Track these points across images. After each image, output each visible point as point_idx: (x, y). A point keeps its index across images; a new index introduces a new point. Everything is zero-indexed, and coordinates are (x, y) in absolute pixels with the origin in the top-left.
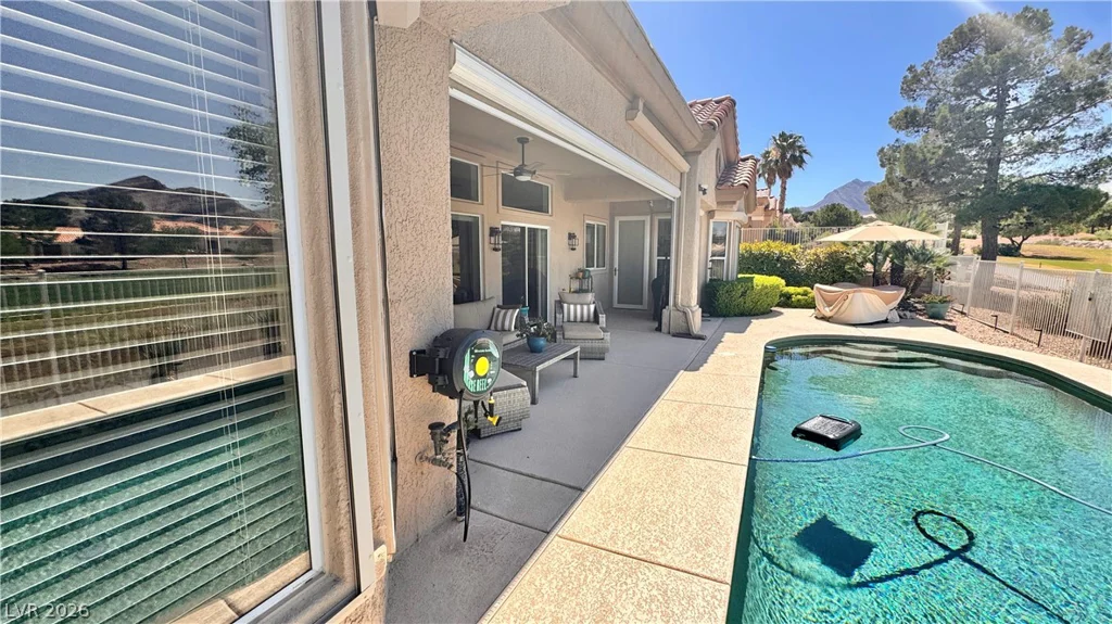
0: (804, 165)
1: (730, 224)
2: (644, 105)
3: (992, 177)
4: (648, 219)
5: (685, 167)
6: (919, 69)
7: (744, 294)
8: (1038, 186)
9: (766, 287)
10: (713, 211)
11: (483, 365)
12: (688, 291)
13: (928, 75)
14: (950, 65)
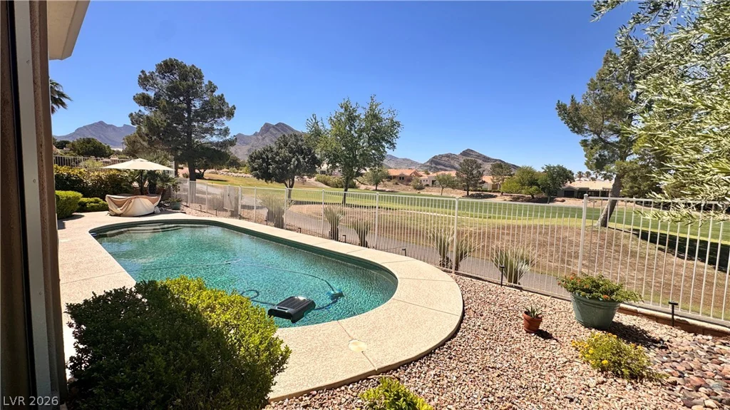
3: (189, 141)
6: (147, 74)
8: (208, 149)
9: (70, 198)
13: (153, 79)
14: (164, 78)
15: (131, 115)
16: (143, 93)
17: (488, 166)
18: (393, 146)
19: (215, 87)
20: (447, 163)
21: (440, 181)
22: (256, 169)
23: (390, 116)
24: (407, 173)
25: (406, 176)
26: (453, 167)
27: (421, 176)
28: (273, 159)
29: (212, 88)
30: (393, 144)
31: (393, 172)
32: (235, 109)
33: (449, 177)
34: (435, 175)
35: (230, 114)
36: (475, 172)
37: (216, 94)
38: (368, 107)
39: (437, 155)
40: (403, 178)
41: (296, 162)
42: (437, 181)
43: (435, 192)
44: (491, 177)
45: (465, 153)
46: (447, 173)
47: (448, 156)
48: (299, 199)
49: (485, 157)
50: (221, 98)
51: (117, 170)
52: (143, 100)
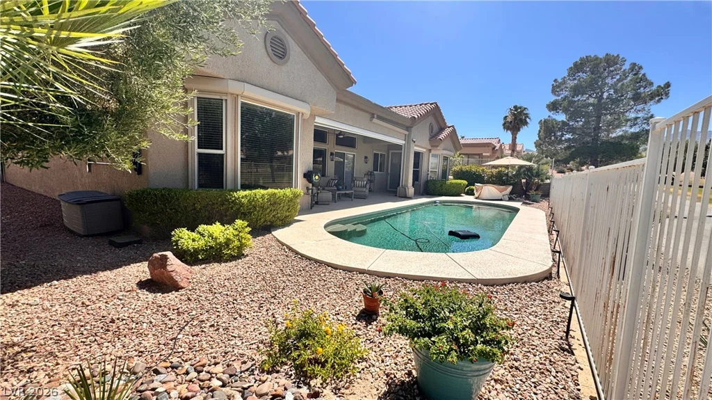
0: (528, 125)
1: (440, 155)
2: (377, 116)
3: (596, 138)
5: (406, 133)
6: (560, 81)
9: (453, 183)
10: (431, 149)
11: (317, 177)
13: (564, 84)
16: (552, 100)
19: (640, 68)
29: (636, 68)
37: (641, 73)
51: (507, 167)
52: (553, 107)
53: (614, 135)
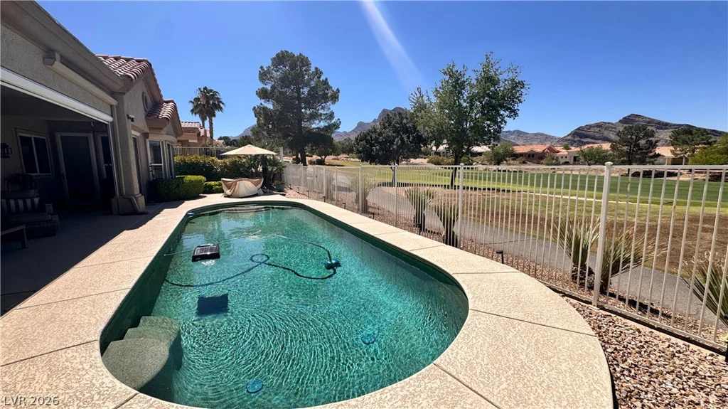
1: (162, 142)
2: (61, 56)
3: (300, 127)
4: (91, 136)
5: (114, 102)
6: (265, 69)
7: (178, 186)
9: (193, 181)
10: (148, 133)
12: (130, 184)
13: (269, 73)
14: (278, 71)
15: (255, 107)
16: (263, 88)
17: (665, 135)
18: (514, 113)
19: (321, 73)
20: (597, 135)
21: (584, 156)
22: (360, 152)
23: (511, 75)
24: (539, 149)
25: (537, 153)
26: (606, 139)
27: (558, 152)
28: (376, 139)
29: (318, 73)
30: (514, 111)
31: (520, 149)
32: (339, 92)
33: (599, 151)
34: (578, 149)
35: (335, 98)
36: (642, 142)
37: (323, 78)
38: (480, 69)
39: (584, 125)
40: (533, 156)
41: (400, 141)
42: (581, 157)
43: (577, 170)
44: (672, 148)
45: (625, 120)
46: (596, 146)
47: (599, 126)
48: (405, 182)
49: (659, 123)
50: (326, 82)
51: (238, 156)
52: (263, 94)
53: (314, 126)
